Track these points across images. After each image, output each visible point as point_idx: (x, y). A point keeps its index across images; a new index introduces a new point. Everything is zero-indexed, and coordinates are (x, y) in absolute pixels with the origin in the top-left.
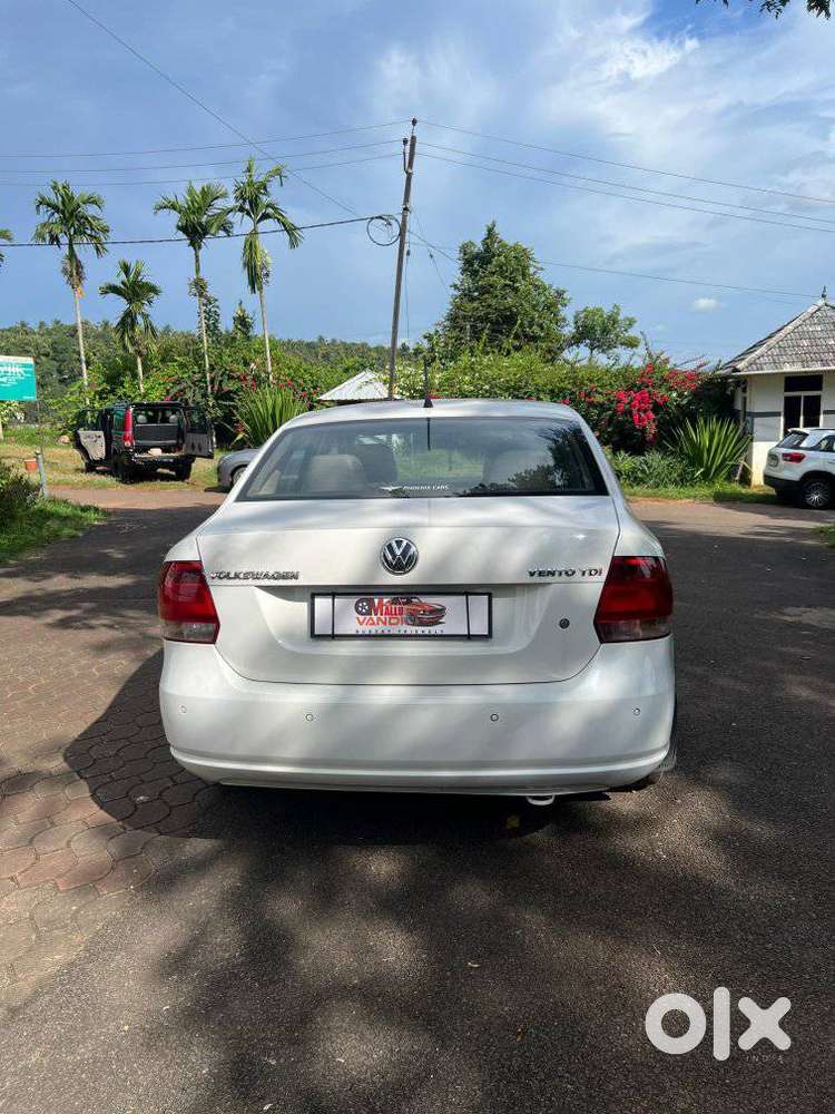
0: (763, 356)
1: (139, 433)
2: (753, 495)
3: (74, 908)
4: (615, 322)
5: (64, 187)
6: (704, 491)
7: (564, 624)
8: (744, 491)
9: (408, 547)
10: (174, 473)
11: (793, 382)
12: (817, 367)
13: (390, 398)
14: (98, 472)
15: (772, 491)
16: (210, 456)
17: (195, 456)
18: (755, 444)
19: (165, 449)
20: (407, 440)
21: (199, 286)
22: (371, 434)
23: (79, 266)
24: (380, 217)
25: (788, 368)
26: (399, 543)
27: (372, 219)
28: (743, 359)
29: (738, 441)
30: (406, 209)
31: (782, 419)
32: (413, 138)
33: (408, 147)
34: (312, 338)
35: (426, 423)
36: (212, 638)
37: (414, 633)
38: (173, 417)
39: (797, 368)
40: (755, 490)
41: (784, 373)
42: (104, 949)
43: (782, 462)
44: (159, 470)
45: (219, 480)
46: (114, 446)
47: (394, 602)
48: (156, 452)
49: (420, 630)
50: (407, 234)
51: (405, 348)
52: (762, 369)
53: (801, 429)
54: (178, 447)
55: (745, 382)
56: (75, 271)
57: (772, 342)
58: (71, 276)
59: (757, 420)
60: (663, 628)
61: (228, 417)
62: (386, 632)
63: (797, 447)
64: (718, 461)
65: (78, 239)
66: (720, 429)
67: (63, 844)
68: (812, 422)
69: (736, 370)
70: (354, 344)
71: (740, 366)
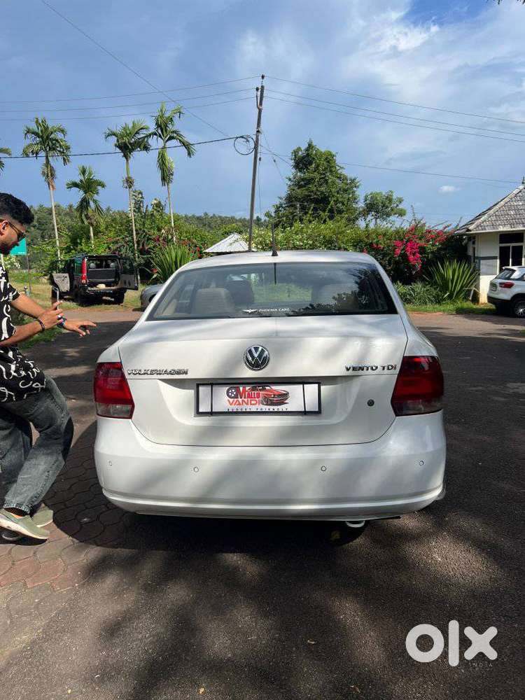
0: (485, 221)
1: (91, 274)
2: (481, 309)
3: (37, 600)
4: (390, 200)
5: (42, 121)
6: (451, 307)
7: (371, 403)
8: (475, 307)
9: (263, 351)
10: (113, 299)
11: (505, 237)
12: (520, 228)
13: (250, 251)
14: (65, 299)
15: (493, 307)
16: (136, 289)
17: (126, 289)
18: (481, 277)
19: (108, 284)
20: (261, 277)
21: (129, 182)
22: (238, 273)
23: (52, 169)
24: (242, 137)
25: (501, 229)
26: (256, 349)
27: (237, 138)
28: (473, 223)
29: (470, 275)
30: (258, 132)
31: (498, 261)
32: (262, 87)
33: (259, 93)
34: (200, 214)
35: (273, 266)
36: (129, 415)
37: (267, 410)
38: (112, 264)
39: (507, 229)
40: (482, 306)
41: (499, 232)
42: (56, 632)
43: (499, 288)
44: (104, 298)
45: (142, 304)
46: (75, 283)
47: (253, 389)
48: (102, 286)
49: (271, 408)
50: (259, 147)
51: (258, 219)
52: (485, 229)
53: (510, 267)
54: (115, 283)
55: (474, 238)
56: (50, 174)
57: (491, 212)
58: (48, 176)
59: (482, 262)
60: (438, 405)
61: (148, 264)
62: (248, 410)
63: (508, 278)
64: (458, 288)
65: (51, 153)
66: (459, 268)
67: (31, 554)
68: (517, 262)
69: (468, 230)
70: (226, 217)
71: (471, 227)
